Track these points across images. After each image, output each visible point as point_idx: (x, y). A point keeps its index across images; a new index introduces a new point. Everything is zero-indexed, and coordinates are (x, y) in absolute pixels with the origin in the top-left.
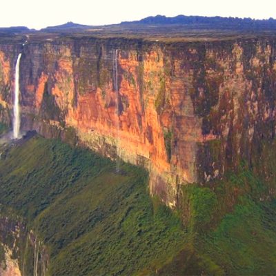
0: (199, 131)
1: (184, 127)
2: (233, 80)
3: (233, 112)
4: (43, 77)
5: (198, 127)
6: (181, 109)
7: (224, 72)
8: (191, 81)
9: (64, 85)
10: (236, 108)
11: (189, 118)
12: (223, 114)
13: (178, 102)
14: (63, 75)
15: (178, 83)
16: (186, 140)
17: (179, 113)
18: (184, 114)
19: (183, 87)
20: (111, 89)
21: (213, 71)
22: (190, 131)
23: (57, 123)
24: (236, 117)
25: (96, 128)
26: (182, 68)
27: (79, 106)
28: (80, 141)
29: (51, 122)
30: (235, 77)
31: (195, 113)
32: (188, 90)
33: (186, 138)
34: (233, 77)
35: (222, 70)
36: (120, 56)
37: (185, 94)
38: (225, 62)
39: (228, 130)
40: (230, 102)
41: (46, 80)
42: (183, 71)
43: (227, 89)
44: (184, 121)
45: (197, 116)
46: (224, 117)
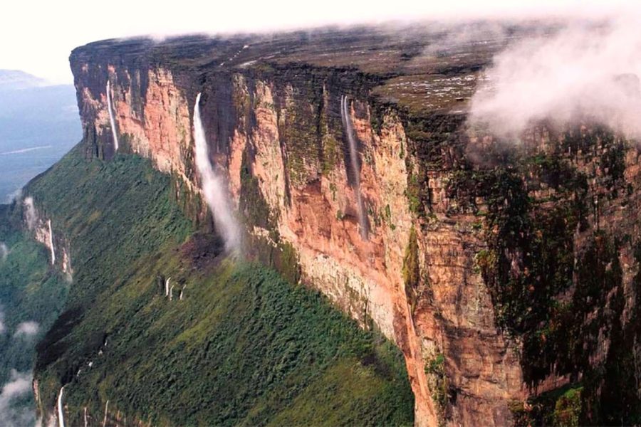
0: (515, 371)
1: (471, 361)
2: (616, 202)
3: (621, 290)
4: (237, 140)
5: (510, 362)
6: (458, 309)
7: (586, 187)
8: (482, 232)
9: (270, 159)
10: (627, 278)
11: (482, 337)
12: (589, 309)
13: (450, 289)
14: (267, 139)
15: (445, 235)
16: (478, 392)
17: (455, 319)
18: (468, 324)
19: (459, 248)
20: (345, 181)
21: (552, 191)
22: (489, 370)
23: (266, 233)
24: (631, 301)
25: (331, 254)
26: (451, 195)
27: (294, 207)
28: (306, 275)
29: (256, 229)
30: (620, 192)
31: (499, 324)
32: (475, 258)
33: (478, 388)
34: (615, 195)
35: (582, 181)
36: (353, 112)
37: (468, 268)
38: (589, 159)
39: (605, 345)
40: (608, 267)
41: (243, 146)
42: (454, 205)
43: (599, 232)
44: (469, 342)
45: (506, 333)
46: (592, 316)
